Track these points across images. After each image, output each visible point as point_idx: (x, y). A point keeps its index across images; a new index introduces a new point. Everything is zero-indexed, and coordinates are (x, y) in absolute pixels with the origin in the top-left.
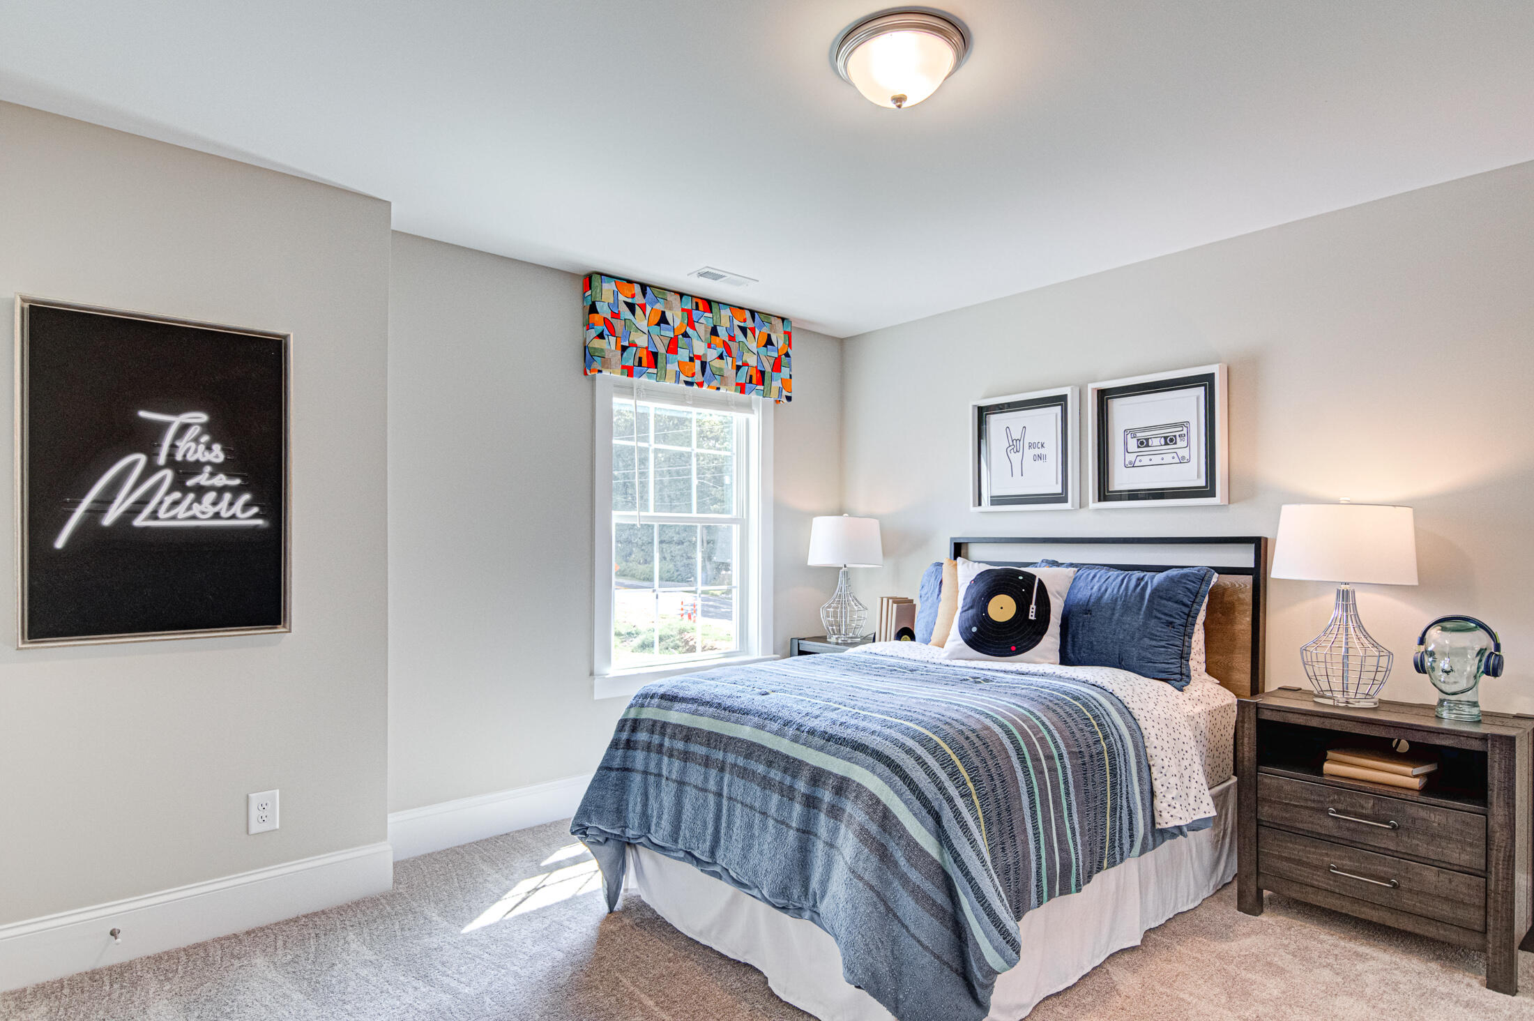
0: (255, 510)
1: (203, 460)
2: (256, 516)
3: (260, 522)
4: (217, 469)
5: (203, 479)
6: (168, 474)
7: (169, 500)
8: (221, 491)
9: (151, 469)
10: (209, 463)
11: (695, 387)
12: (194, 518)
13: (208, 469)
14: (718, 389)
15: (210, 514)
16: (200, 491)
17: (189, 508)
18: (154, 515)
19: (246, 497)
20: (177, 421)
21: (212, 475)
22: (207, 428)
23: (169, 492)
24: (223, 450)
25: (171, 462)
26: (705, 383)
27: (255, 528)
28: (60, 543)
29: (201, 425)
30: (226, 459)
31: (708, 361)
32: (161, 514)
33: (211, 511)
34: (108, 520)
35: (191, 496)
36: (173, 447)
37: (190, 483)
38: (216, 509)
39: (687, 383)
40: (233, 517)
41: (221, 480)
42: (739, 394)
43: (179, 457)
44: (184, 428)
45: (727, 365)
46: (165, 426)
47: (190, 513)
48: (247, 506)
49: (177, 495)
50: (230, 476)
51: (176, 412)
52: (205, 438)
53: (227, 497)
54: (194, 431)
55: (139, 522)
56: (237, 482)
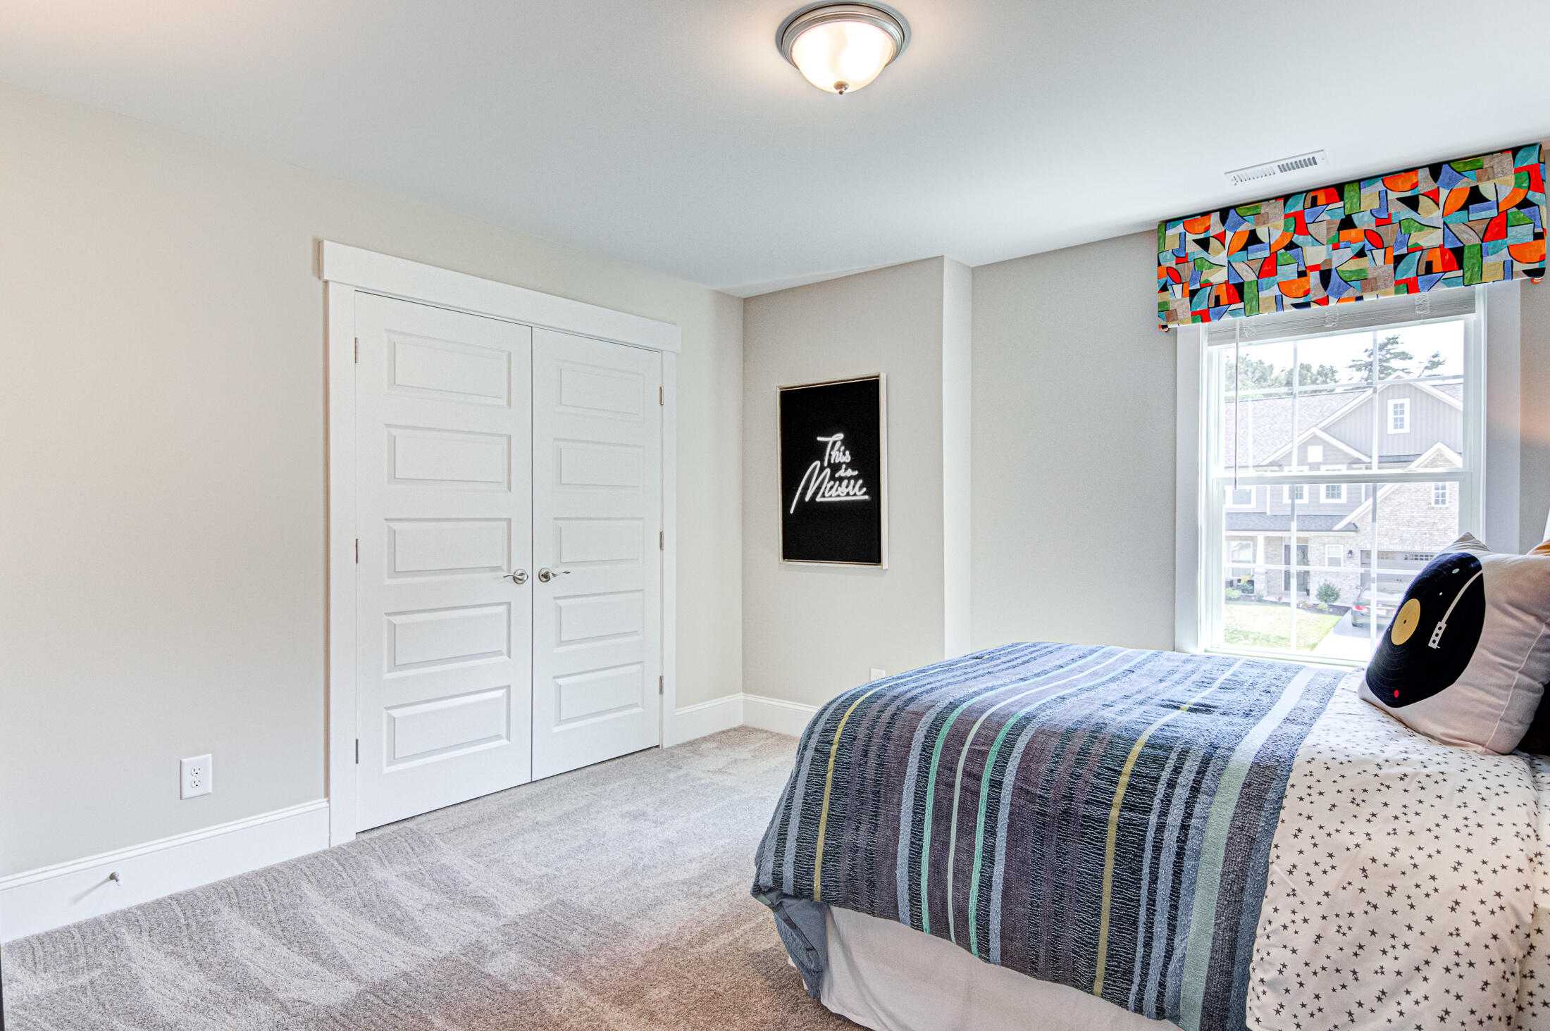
0: (864, 489)
1: (842, 461)
2: (865, 494)
3: (866, 497)
4: (849, 465)
5: (841, 473)
6: (828, 471)
7: (829, 486)
8: (849, 478)
9: (822, 469)
10: (844, 463)
11: (1314, 307)
12: (838, 496)
13: (844, 466)
14: (1360, 298)
15: (845, 494)
16: (841, 479)
17: (837, 490)
18: (823, 496)
19: (860, 482)
20: (831, 440)
21: (846, 469)
22: (844, 442)
23: (828, 482)
24: (850, 454)
25: (830, 465)
26: (1331, 298)
27: (864, 501)
28: (792, 512)
29: (841, 441)
30: (851, 460)
31: (1333, 267)
32: (826, 495)
33: (846, 491)
34: (807, 499)
35: (838, 483)
36: (830, 455)
37: (837, 475)
38: (847, 490)
39: (1297, 306)
40: (855, 495)
41: (850, 473)
42: (1406, 294)
43: (832, 462)
44: (834, 443)
45: (1377, 261)
46: (827, 443)
47: (837, 493)
48: (861, 488)
49: (832, 483)
50: (853, 470)
51: (830, 435)
52: (843, 448)
53: (852, 482)
54: (838, 444)
55: (819, 499)
56: (856, 473)
